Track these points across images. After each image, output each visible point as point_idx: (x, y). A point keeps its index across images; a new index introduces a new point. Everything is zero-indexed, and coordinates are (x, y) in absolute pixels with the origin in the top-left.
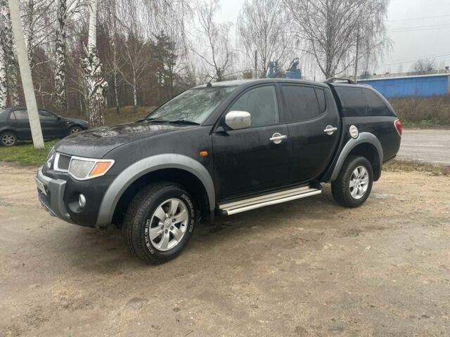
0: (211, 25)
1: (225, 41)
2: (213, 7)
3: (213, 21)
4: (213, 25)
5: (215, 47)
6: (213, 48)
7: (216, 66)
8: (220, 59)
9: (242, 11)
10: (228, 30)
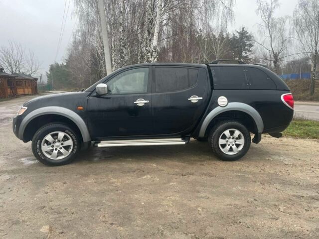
0: (271, 20)
1: (281, 30)
2: (273, 6)
3: (272, 17)
4: (272, 20)
5: (273, 36)
6: (271, 37)
7: (273, 51)
8: (276, 46)
9: (298, 6)
10: (284, 22)
